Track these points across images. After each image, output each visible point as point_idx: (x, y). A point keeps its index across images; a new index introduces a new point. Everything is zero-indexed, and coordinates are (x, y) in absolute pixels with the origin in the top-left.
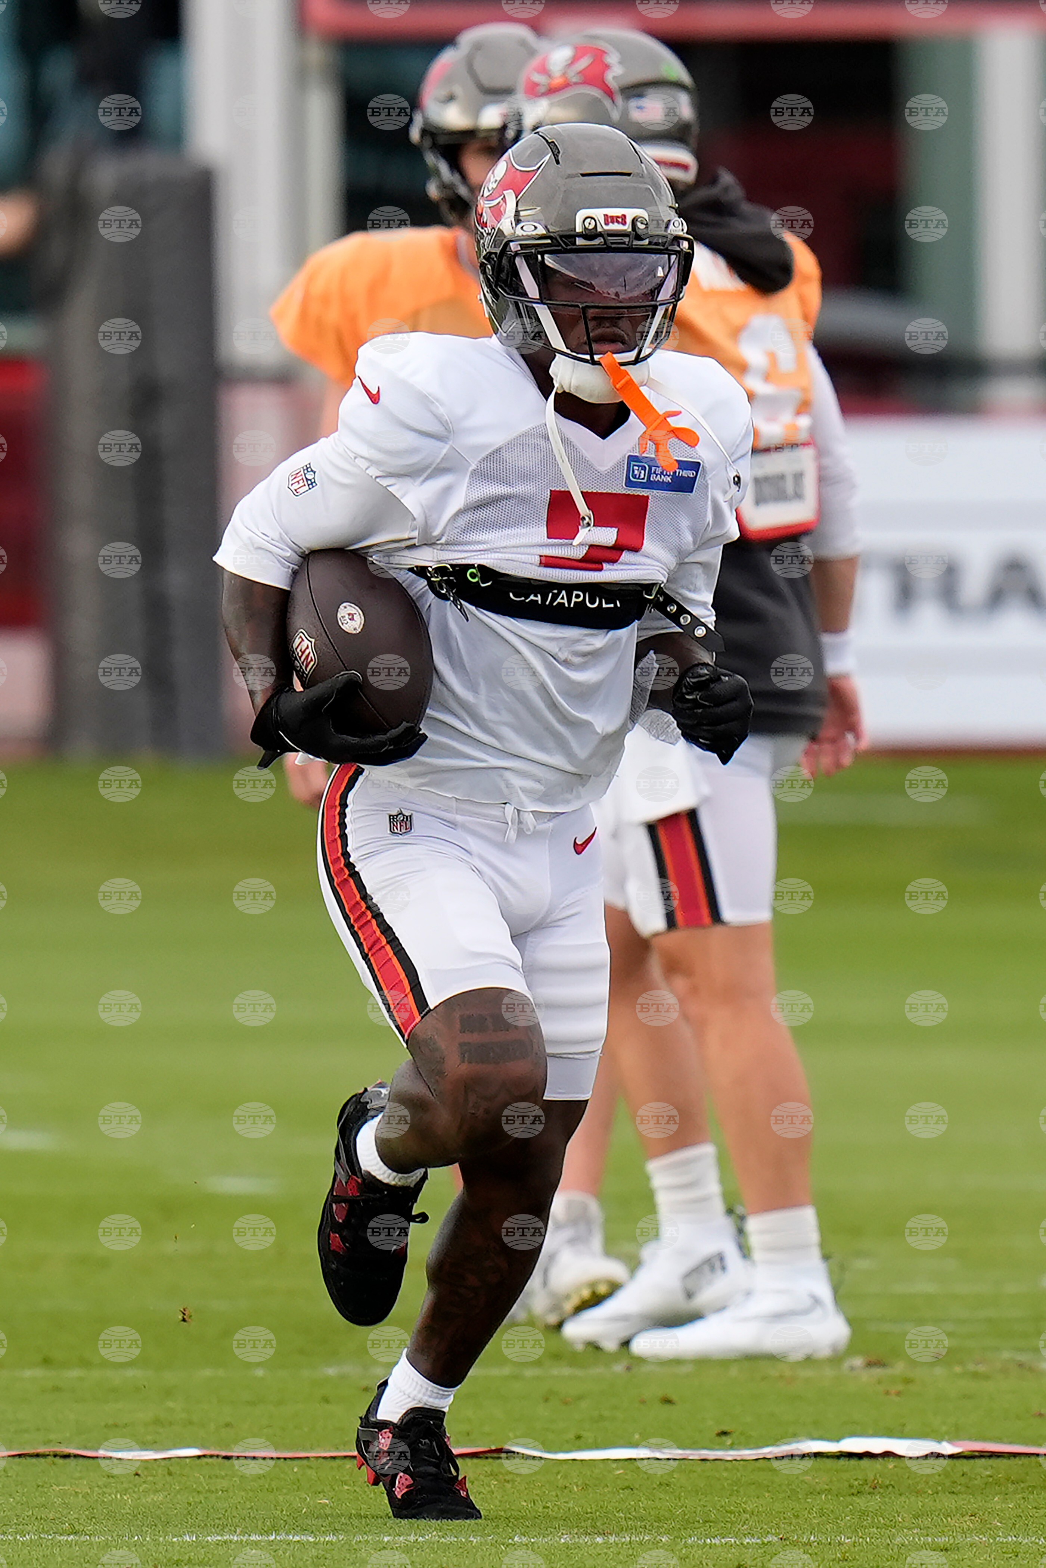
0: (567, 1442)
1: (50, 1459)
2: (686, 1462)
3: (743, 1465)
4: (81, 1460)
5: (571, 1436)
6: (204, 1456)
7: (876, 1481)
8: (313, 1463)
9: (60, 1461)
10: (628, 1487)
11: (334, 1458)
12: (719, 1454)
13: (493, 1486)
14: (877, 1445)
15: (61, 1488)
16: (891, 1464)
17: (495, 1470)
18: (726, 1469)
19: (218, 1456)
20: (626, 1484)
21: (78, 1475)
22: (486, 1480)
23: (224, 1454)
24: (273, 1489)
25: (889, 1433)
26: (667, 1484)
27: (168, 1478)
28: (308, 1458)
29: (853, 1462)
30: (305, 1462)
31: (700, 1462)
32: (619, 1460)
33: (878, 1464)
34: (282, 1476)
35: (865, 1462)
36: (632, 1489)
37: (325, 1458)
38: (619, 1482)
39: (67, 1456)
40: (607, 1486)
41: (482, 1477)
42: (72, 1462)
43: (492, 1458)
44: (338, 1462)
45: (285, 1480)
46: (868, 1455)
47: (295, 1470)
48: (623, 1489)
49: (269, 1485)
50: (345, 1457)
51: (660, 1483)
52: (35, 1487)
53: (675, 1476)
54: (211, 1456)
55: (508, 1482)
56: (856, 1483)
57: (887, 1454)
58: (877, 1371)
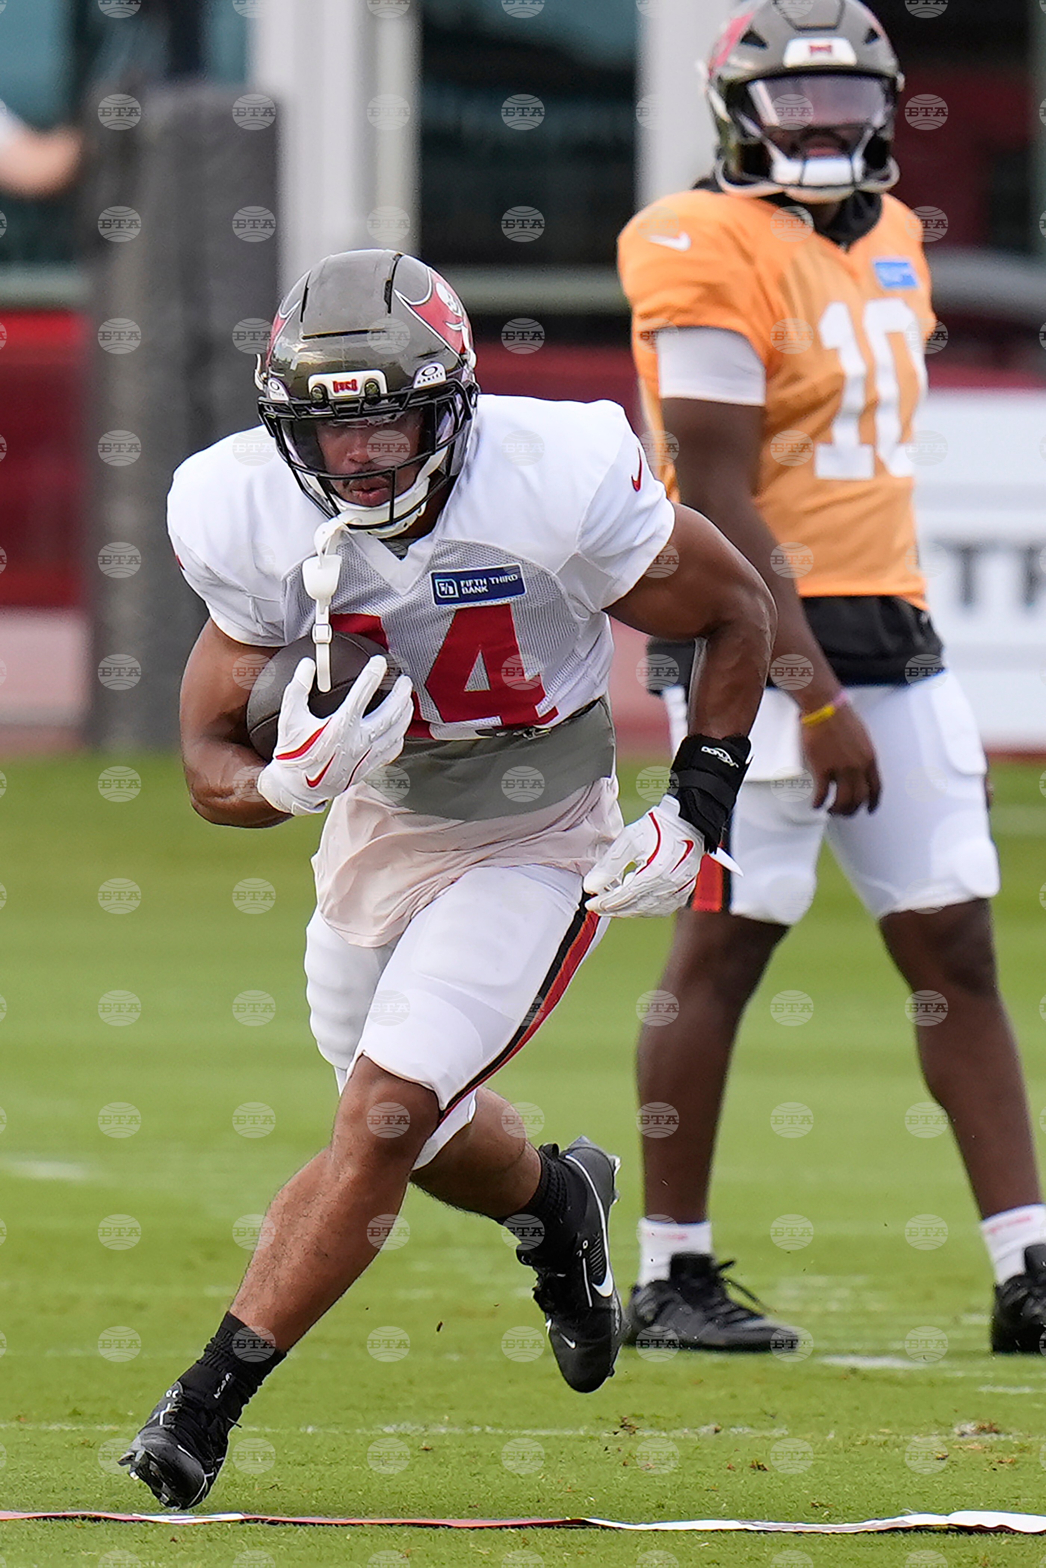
0: (648, 1510)
1: (78, 1522)
2: (779, 1535)
3: (841, 1540)
4: (112, 1523)
5: (652, 1504)
6: (248, 1521)
7: (987, 1559)
8: (368, 1530)
9: (87, 1523)
10: (713, 1562)
11: (391, 1525)
12: (817, 1527)
13: (565, 1558)
14: (990, 1519)
15: (89, 1553)
16: (1004, 1539)
17: (569, 1541)
18: (822, 1543)
19: (263, 1521)
20: (713, 1558)
21: (108, 1539)
22: (559, 1551)
23: (270, 1518)
24: (323, 1559)
25: (1002, 1506)
26: (757, 1559)
27: (208, 1545)
28: (362, 1524)
29: (963, 1537)
30: (359, 1529)
31: (793, 1535)
32: (706, 1531)
33: (989, 1540)
34: (333, 1543)
35: (975, 1538)
36: (718, 1564)
37: (380, 1525)
38: (703, 1556)
39: (97, 1519)
40: (691, 1560)
41: (553, 1548)
42: (103, 1525)
43: (564, 1527)
44: (396, 1529)
45: (337, 1548)
46: (981, 1530)
47: (348, 1538)
48: (708, 1564)
49: (320, 1553)
50: (403, 1524)
51: (749, 1558)
52: (62, 1552)
53: (766, 1550)
54: (256, 1521)
55: (582, 1554)
56: (965, 1561)
57: (1002, 1529)
58: (990, 1438)
